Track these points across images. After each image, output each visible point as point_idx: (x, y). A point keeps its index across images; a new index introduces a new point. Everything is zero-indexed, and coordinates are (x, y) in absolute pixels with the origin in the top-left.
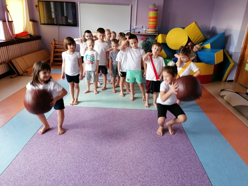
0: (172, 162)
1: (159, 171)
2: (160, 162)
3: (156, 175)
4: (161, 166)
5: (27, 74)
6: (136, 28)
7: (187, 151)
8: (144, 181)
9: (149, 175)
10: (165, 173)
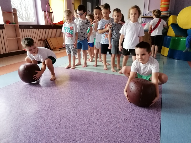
0: (121, 124)
1: (97, 129)
2: (106, 120)
3: (91, 131)
4: (104, 124)
5: (56, 49)
6: (148, 13)
7: (150, 117)
8: (72, 133)
9: (83, 129)
10: (103, 132)
